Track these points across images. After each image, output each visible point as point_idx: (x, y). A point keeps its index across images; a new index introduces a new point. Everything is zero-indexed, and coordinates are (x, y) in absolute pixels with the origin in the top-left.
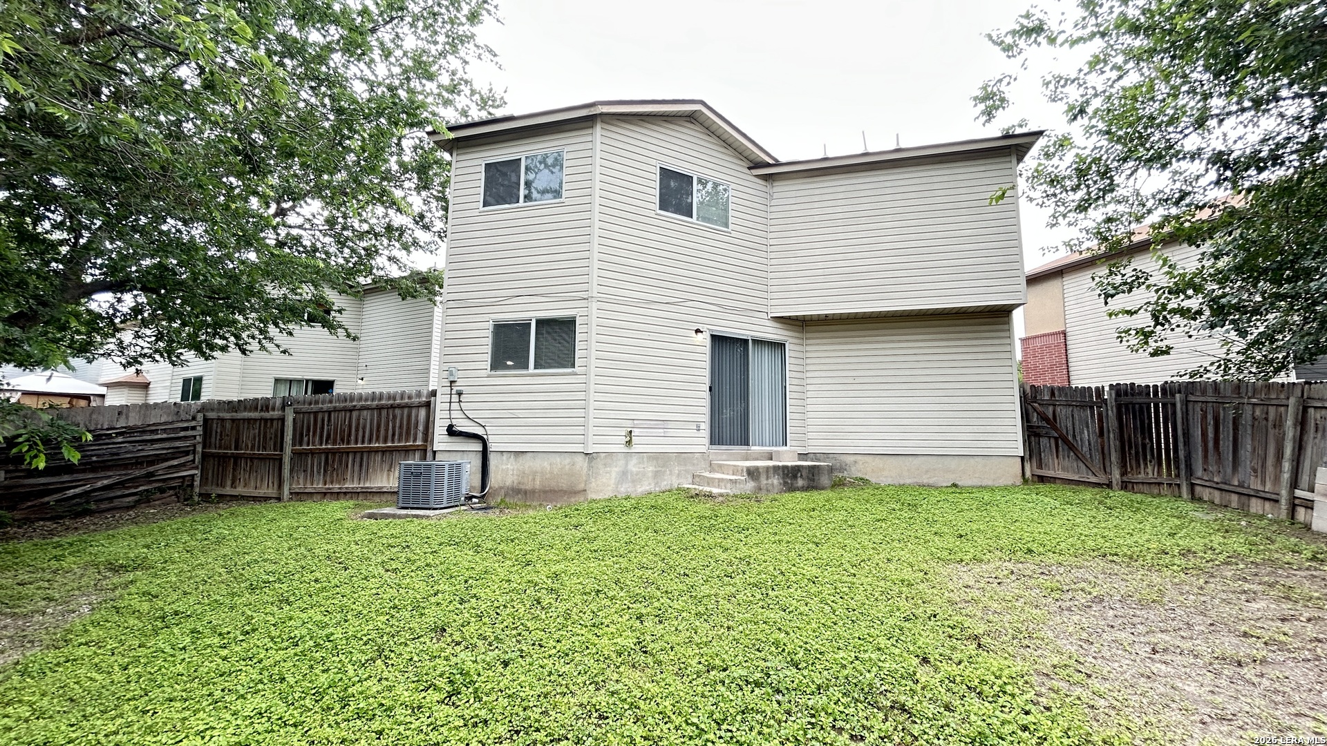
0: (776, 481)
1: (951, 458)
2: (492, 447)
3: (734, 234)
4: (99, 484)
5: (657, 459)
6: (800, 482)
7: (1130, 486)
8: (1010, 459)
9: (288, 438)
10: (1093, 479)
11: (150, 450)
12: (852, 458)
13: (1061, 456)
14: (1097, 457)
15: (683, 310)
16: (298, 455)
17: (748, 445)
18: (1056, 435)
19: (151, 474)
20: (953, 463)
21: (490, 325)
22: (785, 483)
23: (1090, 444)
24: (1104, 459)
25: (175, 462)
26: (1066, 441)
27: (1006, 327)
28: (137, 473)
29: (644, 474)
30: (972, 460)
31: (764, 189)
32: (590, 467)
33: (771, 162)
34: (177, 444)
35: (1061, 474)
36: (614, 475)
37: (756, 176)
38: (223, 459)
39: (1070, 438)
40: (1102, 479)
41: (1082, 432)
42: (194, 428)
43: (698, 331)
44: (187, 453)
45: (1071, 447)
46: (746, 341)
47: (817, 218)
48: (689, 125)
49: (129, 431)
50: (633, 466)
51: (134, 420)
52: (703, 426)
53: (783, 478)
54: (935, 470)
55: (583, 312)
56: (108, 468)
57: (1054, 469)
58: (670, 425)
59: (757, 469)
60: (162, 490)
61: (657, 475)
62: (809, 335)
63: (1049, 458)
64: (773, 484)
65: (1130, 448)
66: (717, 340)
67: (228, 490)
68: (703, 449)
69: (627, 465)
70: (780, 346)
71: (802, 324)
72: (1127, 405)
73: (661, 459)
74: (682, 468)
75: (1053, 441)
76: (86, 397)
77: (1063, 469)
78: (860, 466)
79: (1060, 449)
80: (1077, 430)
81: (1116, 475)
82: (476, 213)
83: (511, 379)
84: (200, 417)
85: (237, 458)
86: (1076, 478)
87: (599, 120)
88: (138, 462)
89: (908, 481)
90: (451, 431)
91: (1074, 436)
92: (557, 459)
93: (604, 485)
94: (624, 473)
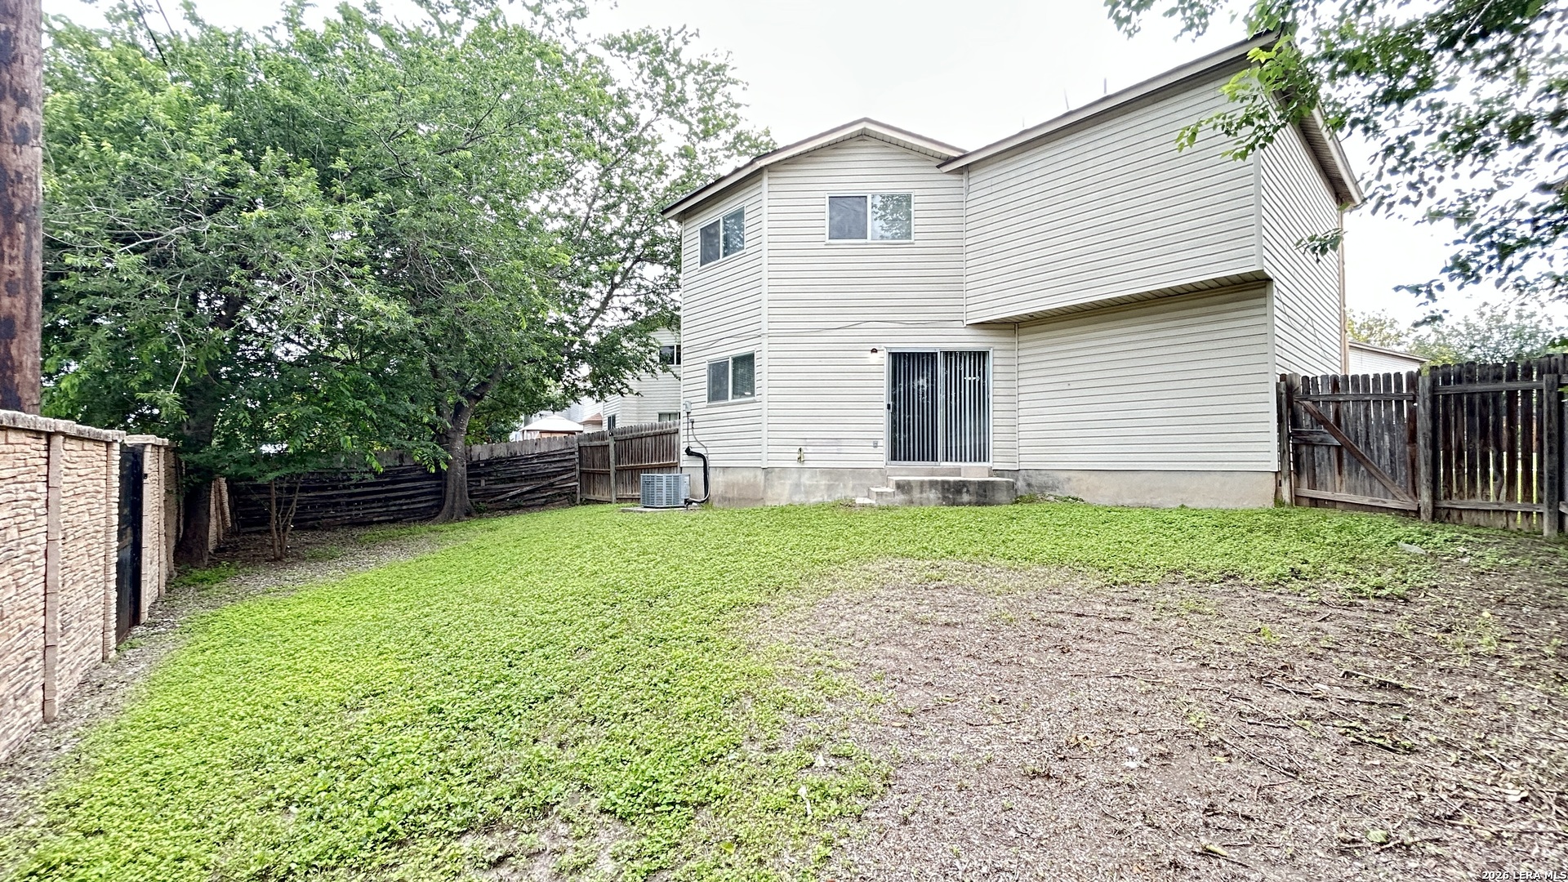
0: (933, 495)
1: (1181, 474)
2: (711, 464)
3: (918, 243)
4: (525, 489)
5: (830, 473)
6: (966, 498)
7: (1455, 515)
8: (1260, 475)
9: (612, 459)
10: (1391, 504)
11: (551, 468)
12: (1065, 475)
13: (1345, 472)
14: (1403, 472)
15: (857, 332)
16: (619, 471)
17: (934, 458)
18: (1336, 443)
19: (552, 484)
20: (1183, 481)
21: (706, 365)
22: (945, 498)
23: (1392, 454)
24: (1414, 476)
25: (565, 477)
26: (1353, 453)
27: (1261, 301)
28: (545, 483)
29: (817, 487)
30: (1208, 478)
31: (959, 184)
32: (766, 480)
33: (956, 154)
34: (565, 464)
35: (1343, 496)
36: (788, 487)
37: (947, 173)
38: (588, 473)
39: (1361, 448)
40: (1408, 504)
41: (1380, 438)
42: (573, 453)
43: (874, 351)
44: (572, 470)
45: (1359, 459)
46: (933, 356)
47: (1012, 206)
48: (862, 144)
49: (540, 456)
50: (806, 479)
51: (544, 449)
52: (880, 443)
53: (943, 493)
54: (1159, 488)
55: (757, 348)
56: (532, 480)
57: (1336, 489)
58: (844, 442)
59: (909, 483)
60: (560, 495)
61: (830, 488)
62: (1022, 338)
63: (1328, 474)
64: (928, 499)
65: (1460, 457)
66: (896, 357)
67: (592, 497)
68: (881, 465)
69: (800, 477)
70: (982, 355)
71: (1013, 326)
72: (1459, 397)
73: (835, 475)
74: (858, 482)
75: (1333, 453)
76: (573, 433)
77: (1349, 491)
78: (1073, 484)
79: (1345, 461)
80: (1372, 436)
81: (1425, 498)
82: (696, 272)
83: (719, 409)
84: (576, 445)
85: (594, 473)
86: (1366, 501)
87: (766, 172)
88: (549, 476)
89: (1128, 502)
90: (689, 452)
91: (1367, 444)
92: (746, 473)
93: (781, 494)
94: (797, 485)
